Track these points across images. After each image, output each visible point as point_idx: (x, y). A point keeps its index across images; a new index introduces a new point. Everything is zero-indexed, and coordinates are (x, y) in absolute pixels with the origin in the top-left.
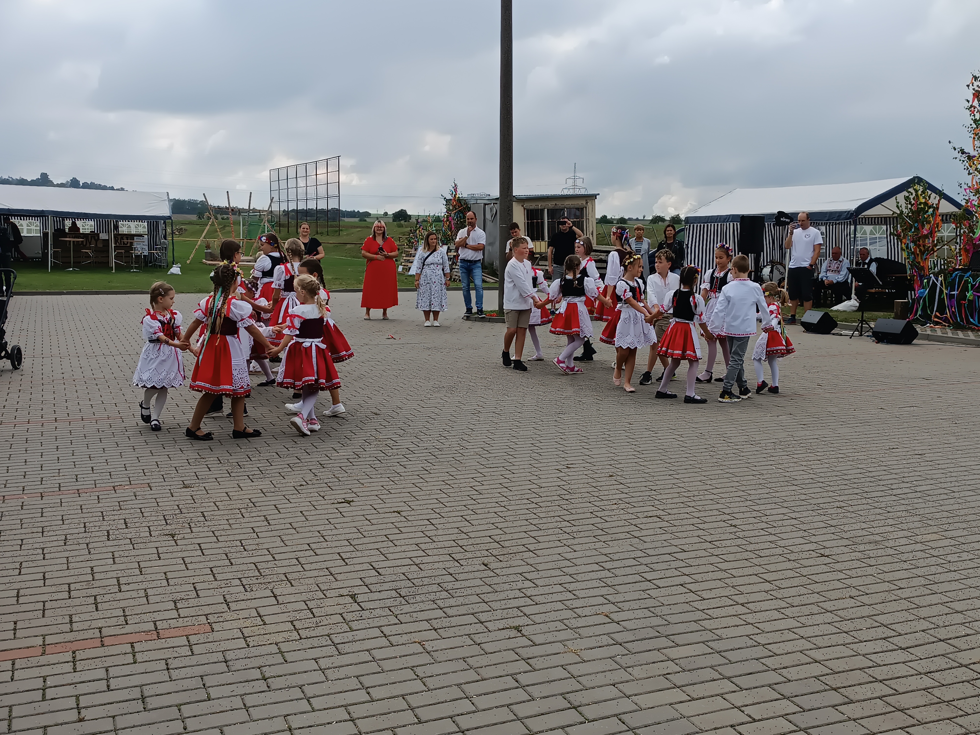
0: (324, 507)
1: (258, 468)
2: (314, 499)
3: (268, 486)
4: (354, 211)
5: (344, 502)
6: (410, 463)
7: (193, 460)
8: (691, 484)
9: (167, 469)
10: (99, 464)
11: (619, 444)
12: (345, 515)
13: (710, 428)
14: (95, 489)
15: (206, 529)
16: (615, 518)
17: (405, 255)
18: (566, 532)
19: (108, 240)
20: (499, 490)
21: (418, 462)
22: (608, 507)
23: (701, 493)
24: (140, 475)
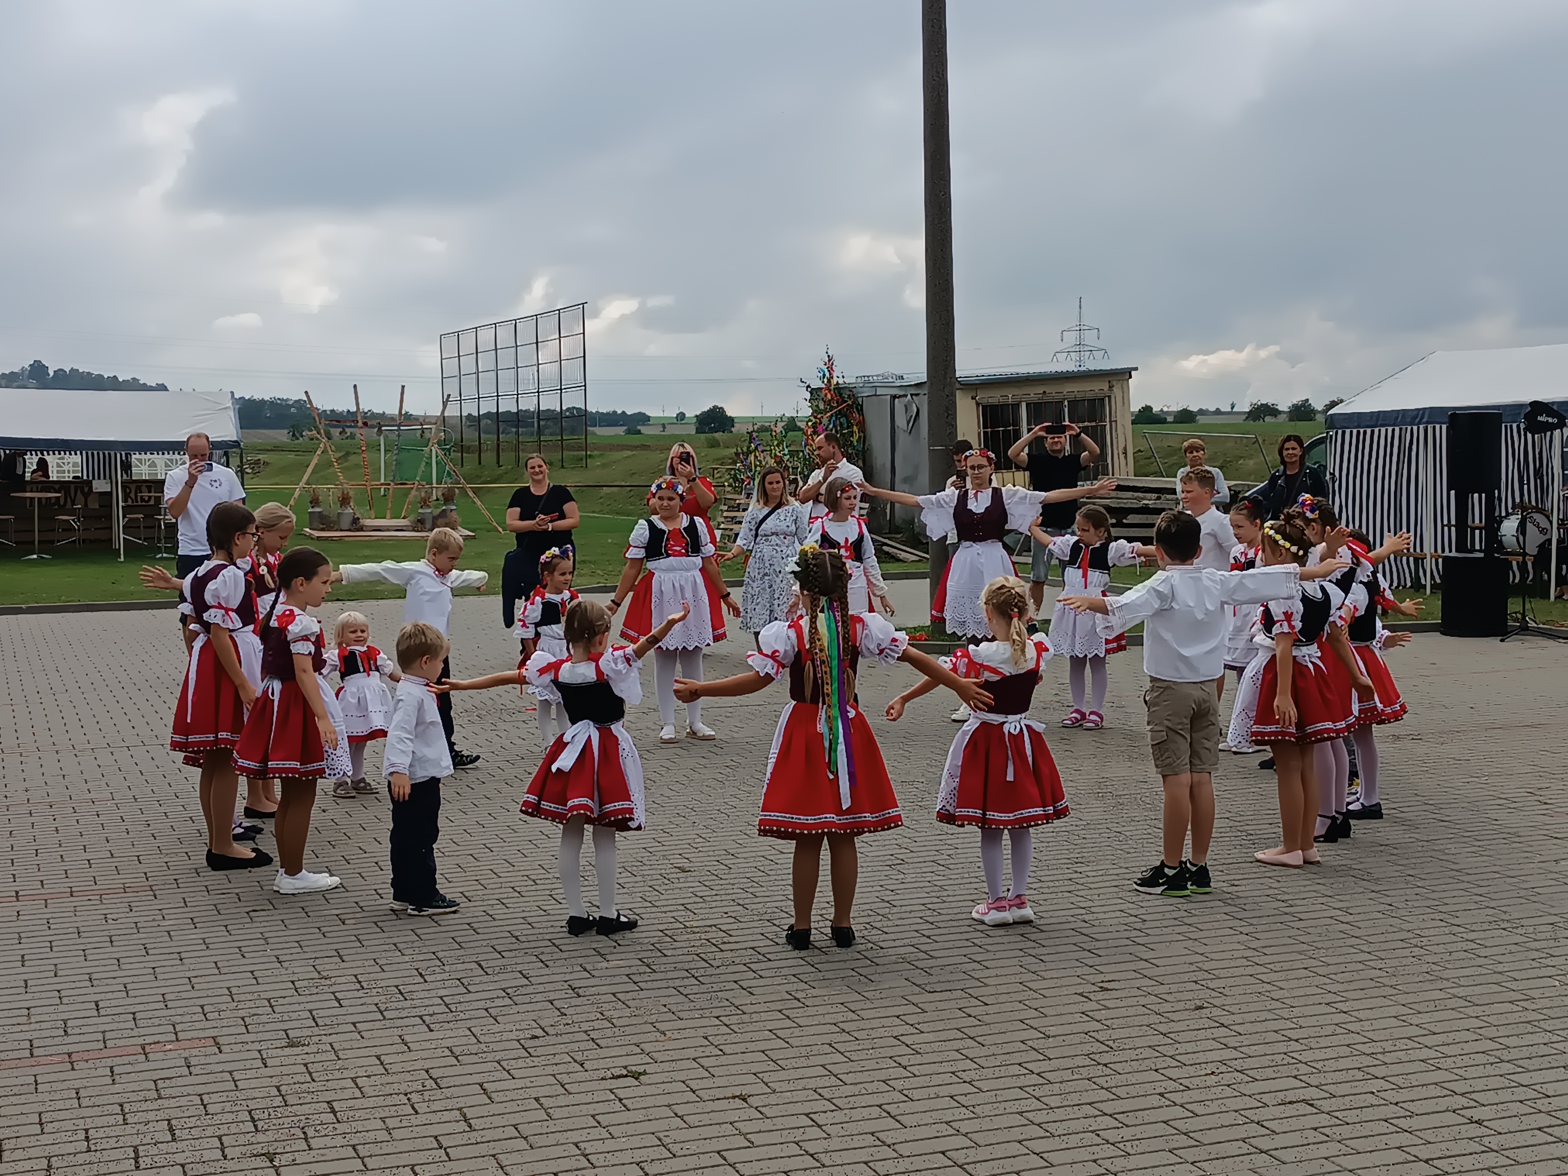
0: (584, 1087)
1: (441, 998)
2: (562, 1068)
3: (464, 1040)
4: (615, 412)
5: (626, 1076)
6: (762, 982)
7: (305, 983)
8: (1377, 1025)
9: (251, 1004)
10: (109, 996)
11: (1213, 933)
12: (630, 1106)
13: (1408, 891)
14: (105, 1053)
15: (339, 1141)
16: (1214, 1107)
17: (726, 508)
18: (1108, 1142)
19: (111, 493)
20: (958, 1045)
21: (778, 980)
22: (1196, 1081)
23: (1401, 1044)
24: (195, 1018)
